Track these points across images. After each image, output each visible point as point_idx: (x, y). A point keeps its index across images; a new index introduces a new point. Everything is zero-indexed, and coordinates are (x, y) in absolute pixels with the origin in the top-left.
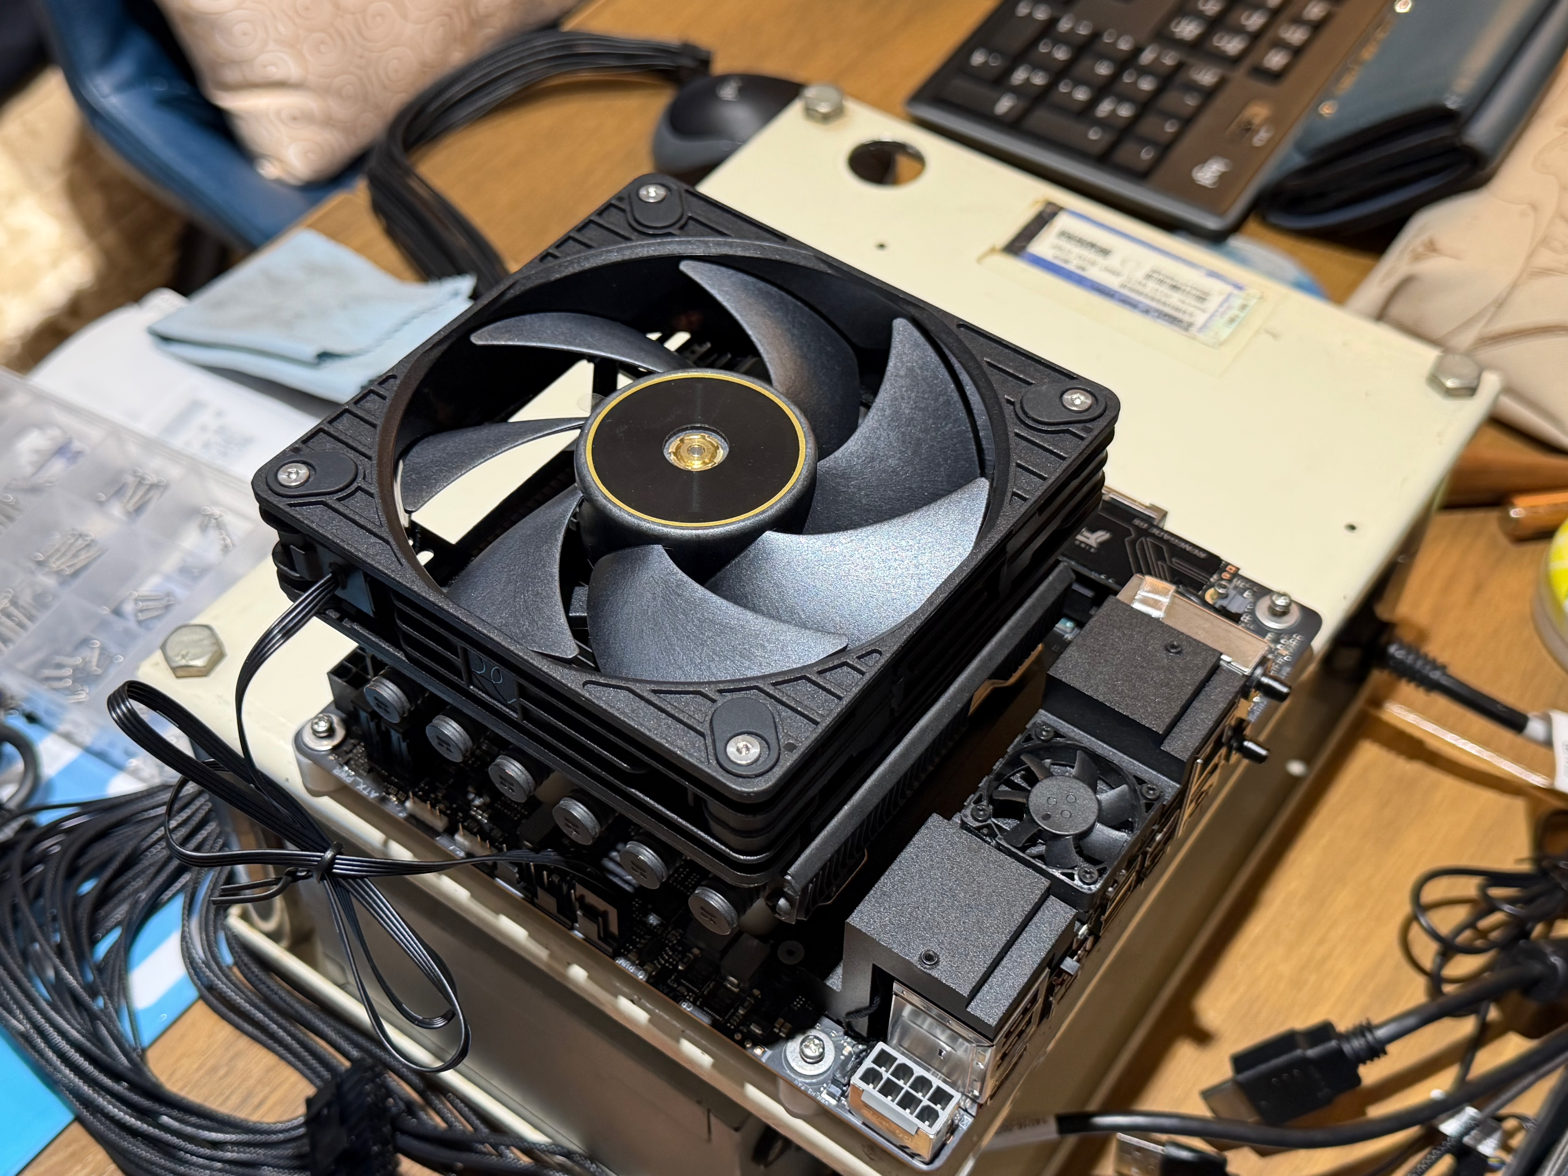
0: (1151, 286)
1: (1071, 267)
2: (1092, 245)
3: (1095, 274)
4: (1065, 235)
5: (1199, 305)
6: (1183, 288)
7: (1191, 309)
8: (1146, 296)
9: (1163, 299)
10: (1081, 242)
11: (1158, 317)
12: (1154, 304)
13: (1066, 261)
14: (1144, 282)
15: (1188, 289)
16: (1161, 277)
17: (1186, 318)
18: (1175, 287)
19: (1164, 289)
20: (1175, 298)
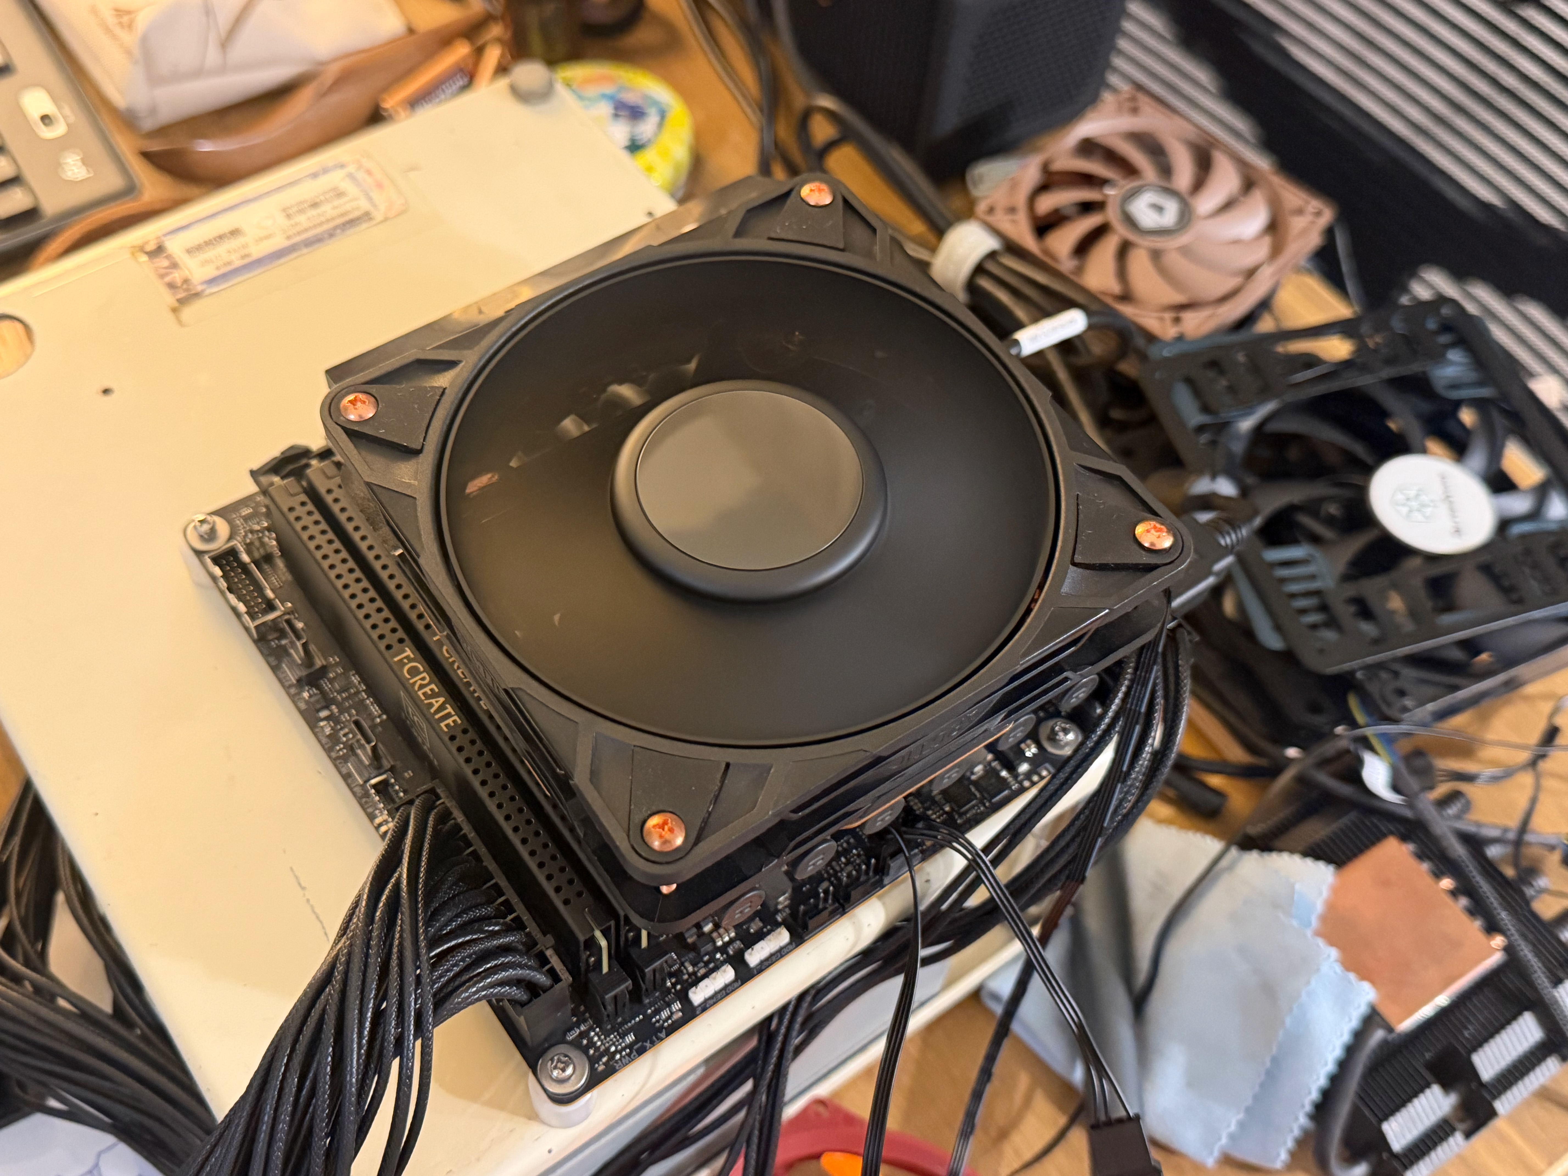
0: (302, 220)
1: (238, 263)
2: (221, 237)
3: (258, 251)
4: (189, 251)
5: (346, 199)
6: (318, 200)
7: (348, 207)
8: (310, 228)
9: (323, 219)
10: (209, 243)
11: (343, 230)
12: (326, 227)
13: (229, 263)
14: (292, 222)
15: (322, 198)
16: (295, 209)
17: (356, 214)
18: (315, 205)
19: (313, 212)
20: (328, 210)
